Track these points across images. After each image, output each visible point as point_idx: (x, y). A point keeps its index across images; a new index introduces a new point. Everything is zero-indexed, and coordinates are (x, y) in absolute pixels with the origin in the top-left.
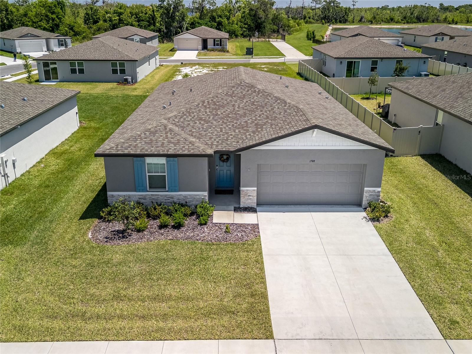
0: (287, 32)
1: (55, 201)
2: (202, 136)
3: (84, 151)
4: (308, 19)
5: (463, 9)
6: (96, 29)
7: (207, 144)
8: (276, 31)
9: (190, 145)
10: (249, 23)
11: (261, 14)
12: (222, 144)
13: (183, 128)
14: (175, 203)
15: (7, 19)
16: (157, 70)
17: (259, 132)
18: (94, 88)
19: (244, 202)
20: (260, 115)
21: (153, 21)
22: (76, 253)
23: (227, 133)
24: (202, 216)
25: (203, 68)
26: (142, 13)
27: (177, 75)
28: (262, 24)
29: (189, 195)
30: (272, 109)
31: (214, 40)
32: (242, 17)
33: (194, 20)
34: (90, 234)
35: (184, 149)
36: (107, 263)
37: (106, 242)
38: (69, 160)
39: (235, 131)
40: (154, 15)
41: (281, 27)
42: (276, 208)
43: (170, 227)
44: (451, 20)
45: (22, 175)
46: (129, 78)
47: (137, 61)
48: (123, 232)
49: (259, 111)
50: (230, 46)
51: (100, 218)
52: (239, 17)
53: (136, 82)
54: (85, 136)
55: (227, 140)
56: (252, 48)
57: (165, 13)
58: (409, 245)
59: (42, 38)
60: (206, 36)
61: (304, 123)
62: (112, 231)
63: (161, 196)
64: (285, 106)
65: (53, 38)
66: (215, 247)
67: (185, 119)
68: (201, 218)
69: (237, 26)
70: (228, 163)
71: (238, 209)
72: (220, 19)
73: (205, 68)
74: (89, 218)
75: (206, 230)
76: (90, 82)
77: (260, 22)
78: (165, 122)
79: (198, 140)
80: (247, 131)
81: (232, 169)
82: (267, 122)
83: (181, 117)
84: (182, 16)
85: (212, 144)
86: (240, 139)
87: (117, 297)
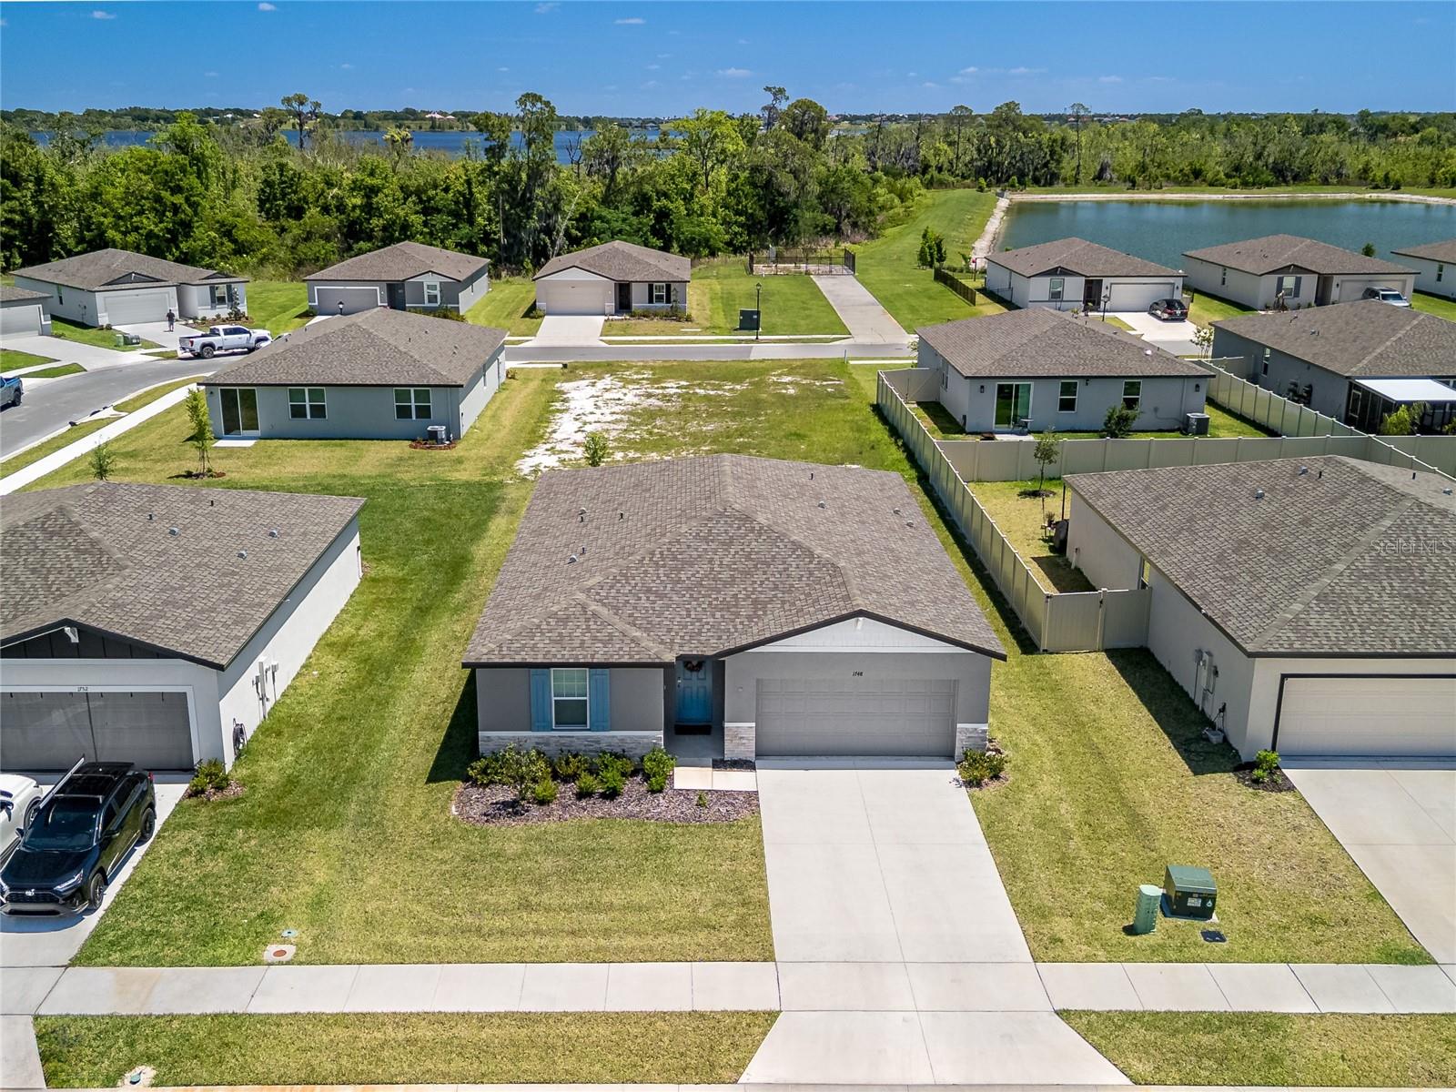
0: (866, 230)
1: (367, 748)
2: (653, 626)
3: (390, 638)
4: (935, 173)
5: (1431, 129)
6: (299, 235)
7: (662, 642)
8: (831, 230)
9: (633, 645)
10: (750, 211)
11: (786, 182)
12: (689, 641)
13: (616, 609)
14: (605, 753)
15: (39, 204)
16: (504, 395)
17: (758, 617)
18: (355, 459)
19: (730, 751)
20: (762, 582)
21: (468, 210)
22: (438, 841)
23: (700, 620)
24: (654, 776)
25: (624, 387)
26: (435, 187)
27: (558, 411)
28: (788, 212)
29: (629, 737)
30: (786, 569)
31: (651, 287)
32: (729, 193)
33: (587, 208)
34: (453, 808)
35: (621, 653)
36: (497, 855)
37: (487, 821)
38: (366, 660)
39: (713, 616)
40: (471, 193)
41: (848, 216)
42: (794, 761)
43: (596, 796)
44: (1380, 174)
45: (284, 695)
46: (442, 429)
47: (462, 386)
48: (514, 804)
49: (760, 572)
50: (696, 298)
51: (466, 779)
52: (722, 192)
53: (458, 437)
54: (381, 600)
55: (700, 633)
56: (758, 313)
57: (503, 192)
58: (1023, 828)
59: (167, 284)
60: (627, 275)
61: (841, 603)
62: (492, 804)
63: (578, 738)
64: (811, 562)
65: (198, 282)
66: (680, 830)
67: (618, 591)
68: (653, 779)
69: (714, 220)
70: (701, 674)
71: (720, 764)
72: (664, 201)
73: (631, 387)
74: (445, 780)
75: (661, 801)
76: (341, 439)
77: (782, 204)
78: (581, 596)
79: (645, 635)
80: (738, 615)
81: (709, 683)
82: (775, 596)
83: (612, 587)
84: (554, 198)
85: (672, 642)
86: (723, 631)
87: (526, 906)
